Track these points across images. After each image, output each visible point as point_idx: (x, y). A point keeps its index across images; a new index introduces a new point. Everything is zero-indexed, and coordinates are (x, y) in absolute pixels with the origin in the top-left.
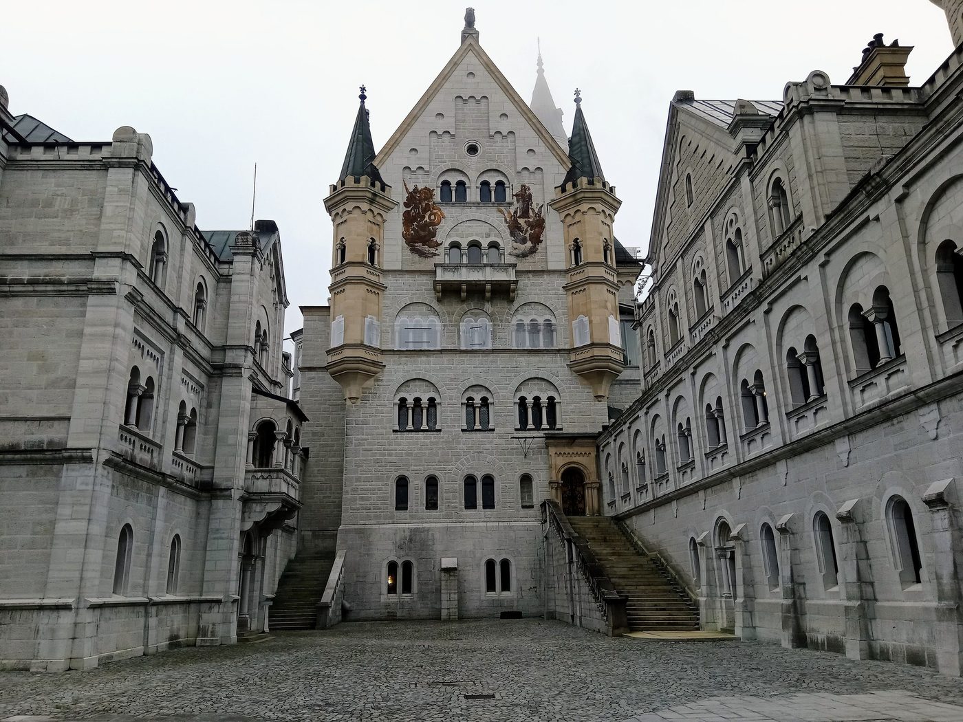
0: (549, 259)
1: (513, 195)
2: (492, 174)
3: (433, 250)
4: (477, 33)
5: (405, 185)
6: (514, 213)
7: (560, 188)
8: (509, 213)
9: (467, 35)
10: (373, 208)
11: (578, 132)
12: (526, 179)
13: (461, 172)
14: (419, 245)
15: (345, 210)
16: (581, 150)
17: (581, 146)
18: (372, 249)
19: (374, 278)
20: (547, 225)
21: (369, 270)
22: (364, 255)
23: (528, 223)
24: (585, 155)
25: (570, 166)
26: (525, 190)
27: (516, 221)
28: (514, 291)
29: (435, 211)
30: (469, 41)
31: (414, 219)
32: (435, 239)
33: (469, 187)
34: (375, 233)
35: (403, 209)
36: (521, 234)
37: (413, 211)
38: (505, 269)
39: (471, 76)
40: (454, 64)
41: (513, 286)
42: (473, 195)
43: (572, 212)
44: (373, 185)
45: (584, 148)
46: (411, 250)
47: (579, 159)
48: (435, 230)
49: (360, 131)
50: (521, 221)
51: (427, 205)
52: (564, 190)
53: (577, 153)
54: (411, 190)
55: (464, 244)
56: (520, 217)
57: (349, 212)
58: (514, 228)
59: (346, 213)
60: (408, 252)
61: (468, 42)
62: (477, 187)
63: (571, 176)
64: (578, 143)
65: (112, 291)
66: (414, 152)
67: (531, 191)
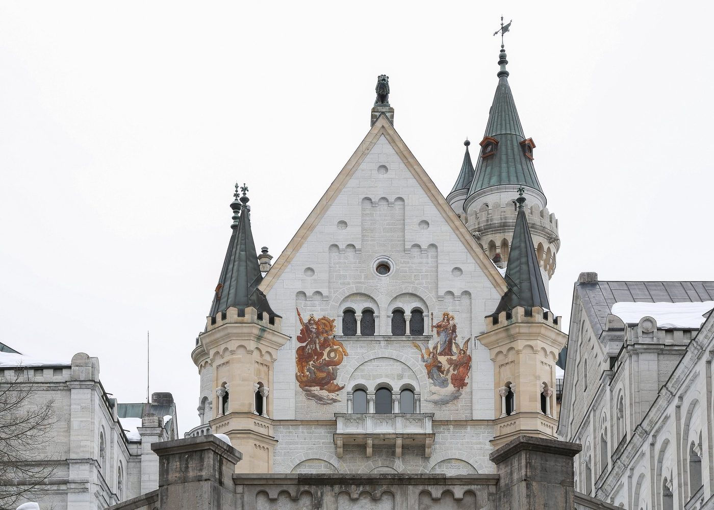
0: (475, 407)
1: (433, 327)
2: (407, 298)
3: (332, 396)
4: (392, 111)
5: (299, 315)
6: (434, 348)
7: (492, 318)
8: (427, 348)
9: (378, 114)
10: (260, 346)
11: (518, 244)
12: (450, 307)
13: (369, 297)
14: (316, 390)
15: (226, 349)
16: (520, 269)
17: (521, 264)
18: (259, 397)
19: (262, 431)
20: (474, 363)
21: (257, 422)
22: (250, 404)
23: (450, 362)
24: (525, 276)
25: (506, 290)
26: (448, 320)
27: (435, 358)
28: (430, 447)
29: (335, 347)
30: (381, 122)
31: (309, 357)
32: (335, 382)
33: (378, 317)
34: (263, 375)
35: (296, 345)
36: (442, 375)
37: (308, 347)
38: (419, 419)
39: (383, 170)
40: (361, 153)
41: (428, 441)
42: (383, 325)
43: (505, 350)
44: (260, 317)
45: (524, 267)
46: (307, 395)
47: (517, 282)
48: (335, 371)
49: (243, 246)
50: (443, 359)
51: (326, 340)
52: (496, 321)
53: (516, 273)
54: (306, 321)
55: (371, 389)
56: (441, 354)
57: (233, 352)
58: (434, 368)
59: (227, 353)
60: (302, 396)
61: (379, 124)
62: (388, 317)
63: (506, 305)
64: (518, 259)
65: (85, 490)
66: (309, 273)
67: (456, 321)
